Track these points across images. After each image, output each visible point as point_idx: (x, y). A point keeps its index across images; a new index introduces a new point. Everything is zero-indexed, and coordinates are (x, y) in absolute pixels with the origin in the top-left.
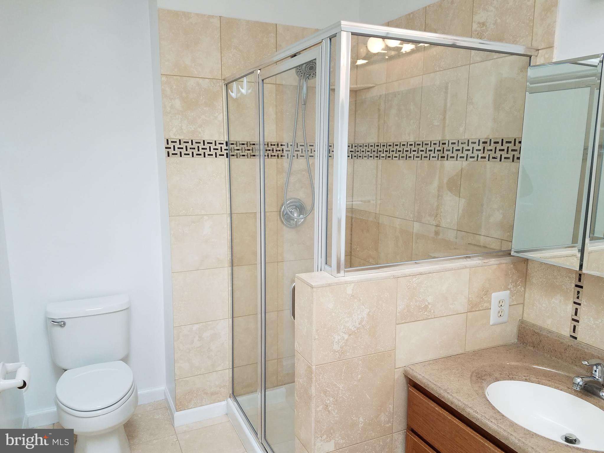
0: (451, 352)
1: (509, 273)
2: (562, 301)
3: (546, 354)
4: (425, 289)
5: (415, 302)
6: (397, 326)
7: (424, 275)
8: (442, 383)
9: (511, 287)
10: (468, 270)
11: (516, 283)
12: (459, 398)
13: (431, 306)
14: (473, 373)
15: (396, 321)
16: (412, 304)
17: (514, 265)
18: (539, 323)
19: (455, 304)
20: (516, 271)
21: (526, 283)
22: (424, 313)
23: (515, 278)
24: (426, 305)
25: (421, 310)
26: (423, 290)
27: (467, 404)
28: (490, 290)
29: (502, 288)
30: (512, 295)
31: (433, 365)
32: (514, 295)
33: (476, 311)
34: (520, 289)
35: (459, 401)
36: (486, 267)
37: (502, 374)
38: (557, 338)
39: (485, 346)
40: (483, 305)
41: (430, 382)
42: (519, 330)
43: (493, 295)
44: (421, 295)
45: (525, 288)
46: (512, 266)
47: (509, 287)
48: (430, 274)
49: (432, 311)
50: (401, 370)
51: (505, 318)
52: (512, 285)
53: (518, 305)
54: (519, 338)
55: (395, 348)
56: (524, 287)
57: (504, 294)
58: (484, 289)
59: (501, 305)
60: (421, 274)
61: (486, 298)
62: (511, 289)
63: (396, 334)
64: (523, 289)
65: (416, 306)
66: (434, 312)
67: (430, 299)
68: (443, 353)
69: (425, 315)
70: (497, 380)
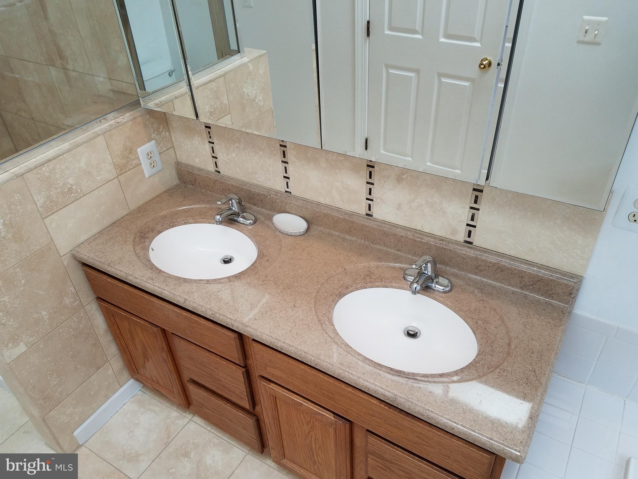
0: (115, 218)
1: (148, 124)
2: (200, 141)
3: (203, 190)
4: (61, 173)
5: (56, 190)
6: (45, 220)
7: (54, 161)
8: (107, 257)
9: (154, 136)
10: (101, 137)
11: (158, 131)
12: (121, 269)
13: (75, 186)
14: (136, 234)
15: (41, 216)
16: (52, 193)
17: (150, 115)
18: (191, 163)
19: (101, 174)
20: (155, 120)
21: (168, 127)
22: (71, 195)
23: (156, 126)
24: (69, 188)
25: (66, 195)
26: (59, 175)
27: (128, 273)
28: (133, 147)
29: (145, 141)
30: (158, 143)
31: (99, 238)
32: (161, 142)
33: (126, 172)
34: (165, 135)
35: (121, 271)
36: (120, 127)
37: (163, 225)
38: (206, 175)
39: (148, 198)
40: (131, 163)
41: (95, 260)
42: (178, 172)
43: (139, 150)
44: (59, 181)
45: (170, 133)
46: (148, 116)
47: (153, 137)
48: (61, 157)
49: (79, 191)
50: (68, 255)
51: (159, 167)
52: (154, 134)
53: (169, 150)
54: (180, 179)
55: (52, 240)
56: (168, 131)
57: (150, 146)
58: (127, 148)
59: (151, 157)
60: (49, 161)
61: (132, 156)
62: (155, 138)
63: (47, 228)
64: (167, 133)
65: (58, 193)
66: (81, 191)
67: (71, 181)
68: (107, 222)
69: (72, 197)
70: (160, 232)
